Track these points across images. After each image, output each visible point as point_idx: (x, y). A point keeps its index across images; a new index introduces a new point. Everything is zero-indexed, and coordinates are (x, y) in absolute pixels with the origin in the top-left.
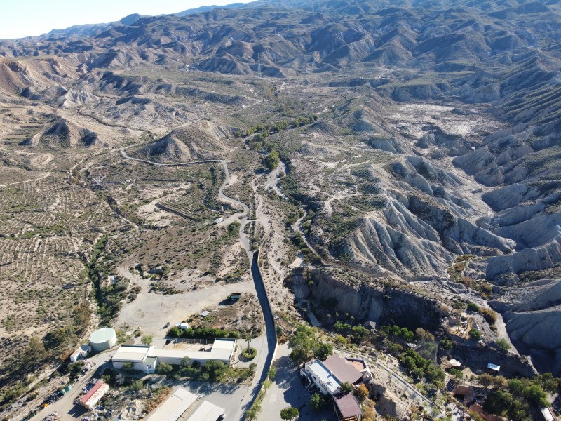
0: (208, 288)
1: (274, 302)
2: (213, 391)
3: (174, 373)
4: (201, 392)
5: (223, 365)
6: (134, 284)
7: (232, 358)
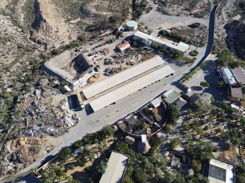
0: (184, 17)
1: (216, 34)
2: (172, 63)
3: (157, 49)
4: (167, 61)
5: (181, 54)
6: (150, 5)
7: (186, 52)
